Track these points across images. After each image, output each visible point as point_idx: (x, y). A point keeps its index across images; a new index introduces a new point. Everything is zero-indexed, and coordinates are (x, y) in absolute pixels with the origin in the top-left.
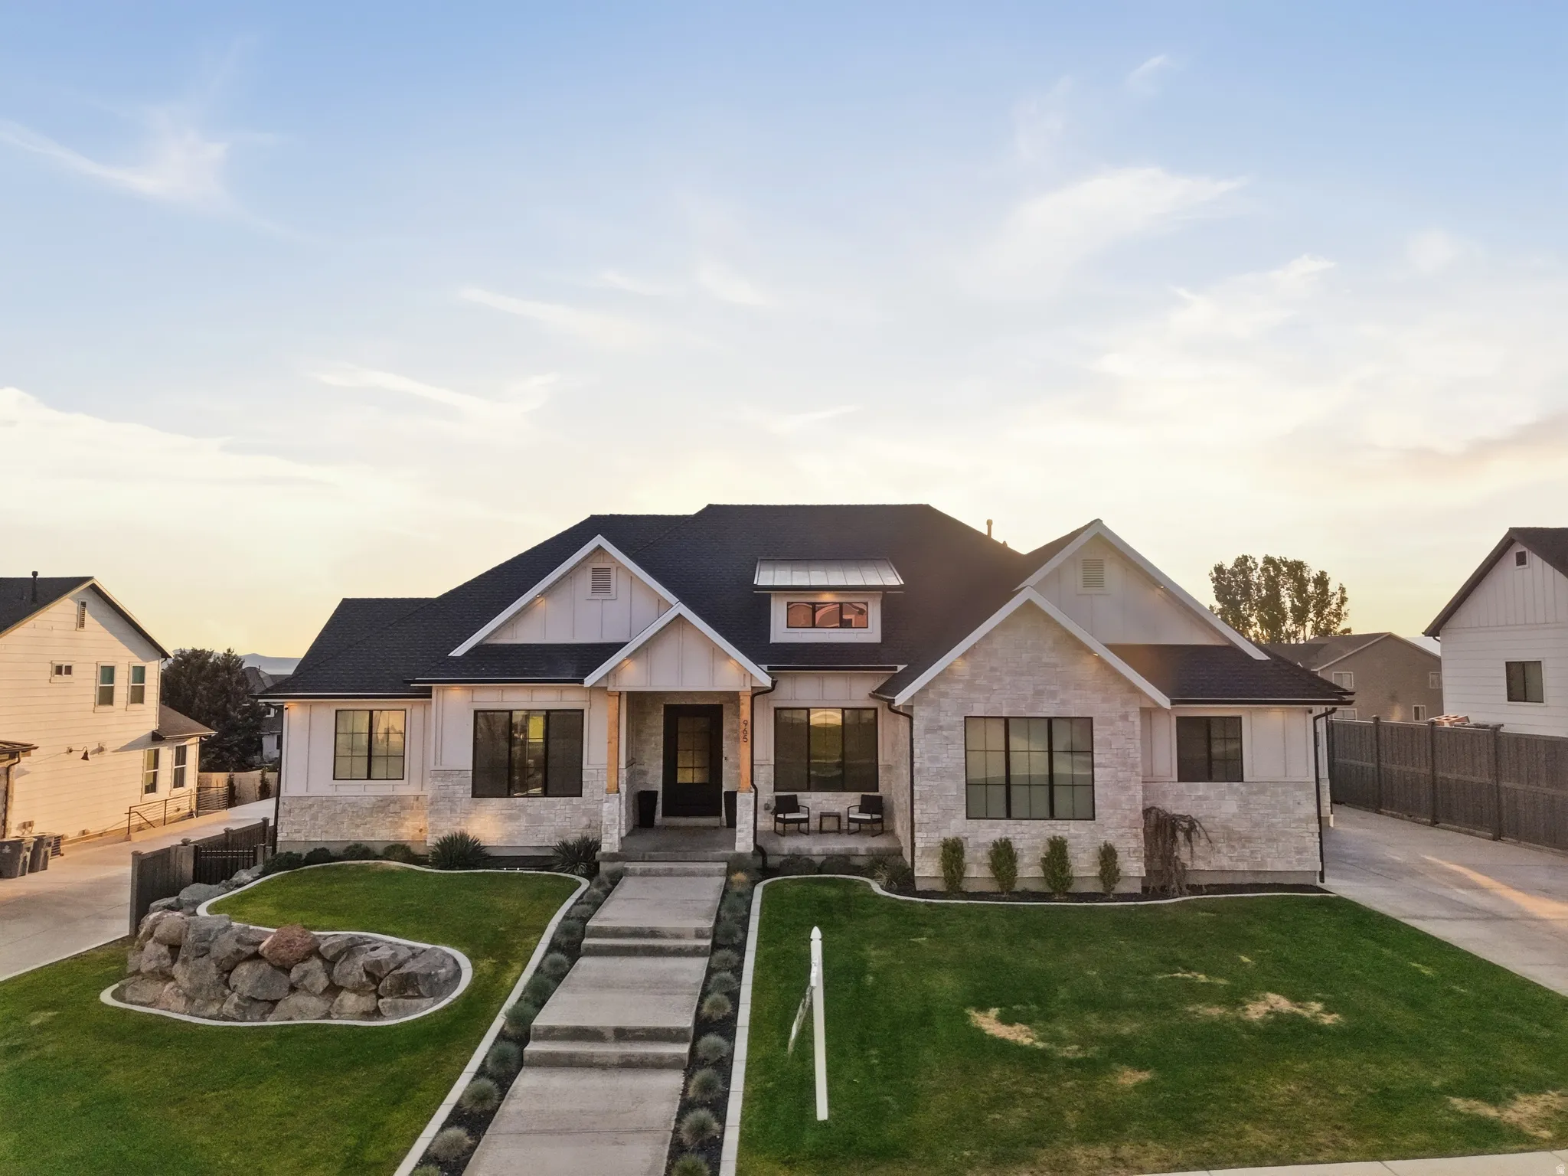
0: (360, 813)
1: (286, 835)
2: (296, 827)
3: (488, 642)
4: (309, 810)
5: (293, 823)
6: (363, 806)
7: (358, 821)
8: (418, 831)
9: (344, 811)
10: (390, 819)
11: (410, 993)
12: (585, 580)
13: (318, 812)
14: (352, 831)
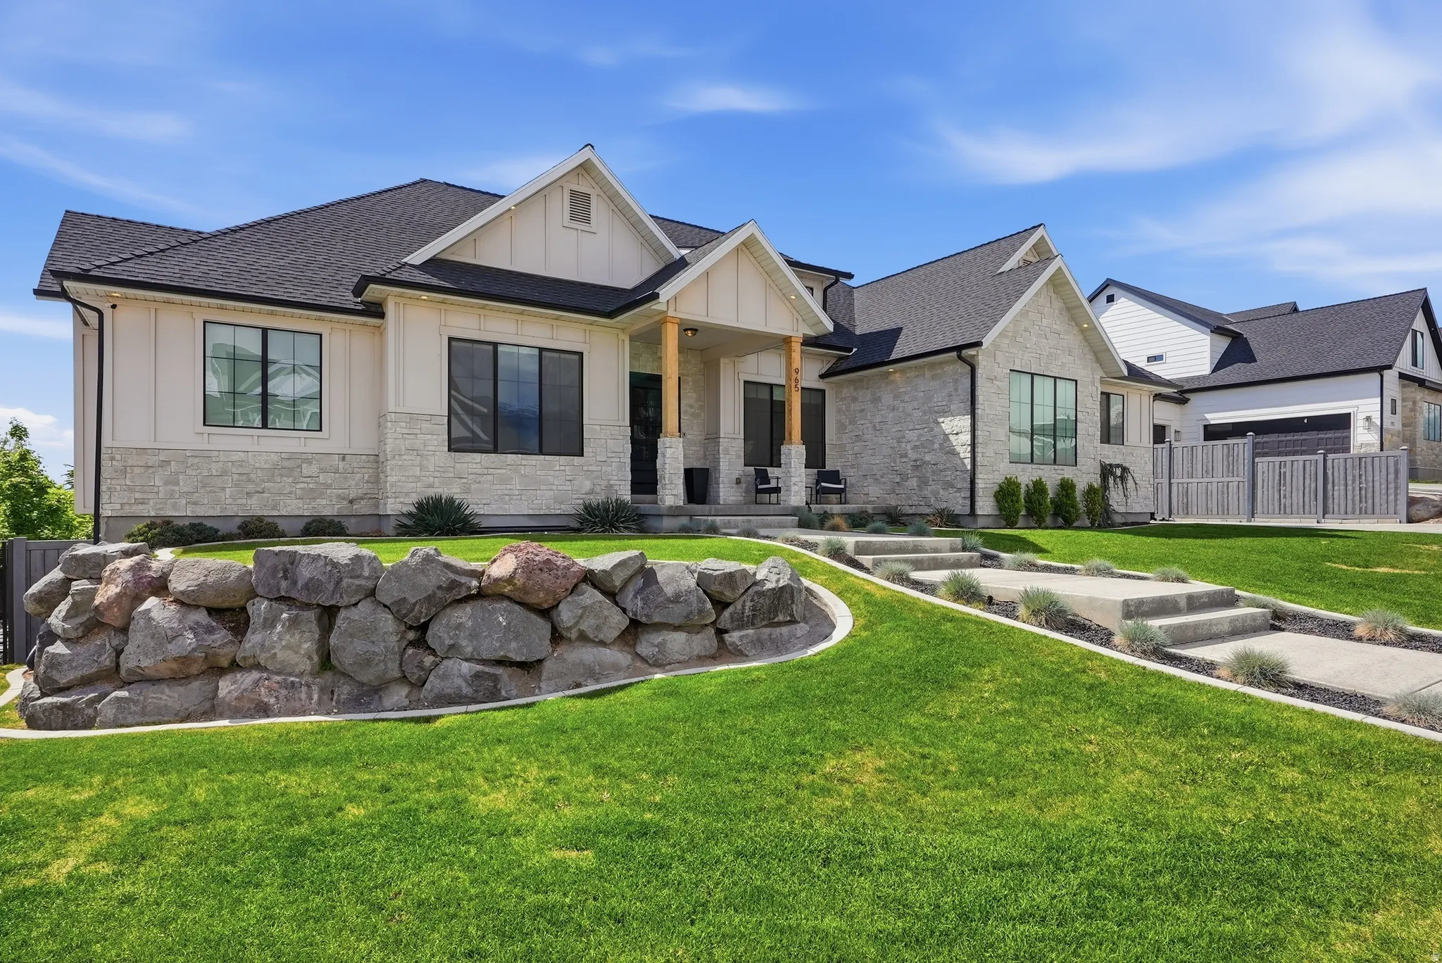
0: (253, 476)
1: (118, 507)
2: (138, 495)
3: (443, 256)
4: (160, 469)
5: (131, 489)
6: (257, 465)
7: (251, 487)
8: (345, 502)
9: (224, 473)
10: (302, 485)
11: (781, 618)
12: (560, 206)
13: (177, 473)
14: (240, 501)
